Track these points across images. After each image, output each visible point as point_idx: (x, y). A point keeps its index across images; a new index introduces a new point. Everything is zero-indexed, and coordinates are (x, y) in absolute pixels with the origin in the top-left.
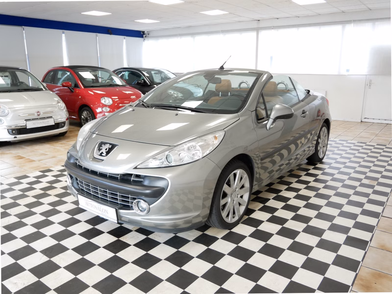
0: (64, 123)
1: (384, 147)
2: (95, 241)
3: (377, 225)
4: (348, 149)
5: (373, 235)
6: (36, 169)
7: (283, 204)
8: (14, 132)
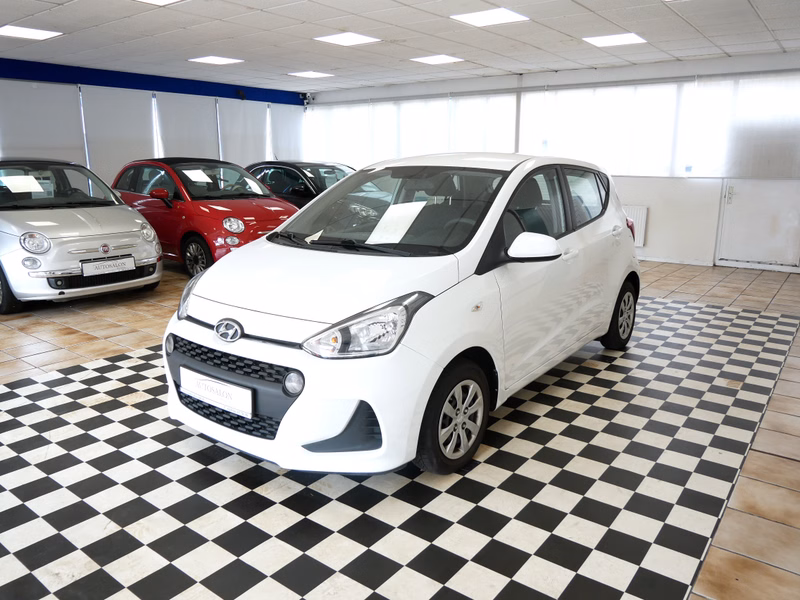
0: (153, 266)
1: (756, 316)
2: (207, 494)
3: (741, 468)
4: (688, 318)
5: (733, 486)
6: (98, 353)
7: (564, 425)
8: (59, 283)
